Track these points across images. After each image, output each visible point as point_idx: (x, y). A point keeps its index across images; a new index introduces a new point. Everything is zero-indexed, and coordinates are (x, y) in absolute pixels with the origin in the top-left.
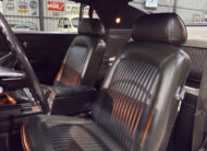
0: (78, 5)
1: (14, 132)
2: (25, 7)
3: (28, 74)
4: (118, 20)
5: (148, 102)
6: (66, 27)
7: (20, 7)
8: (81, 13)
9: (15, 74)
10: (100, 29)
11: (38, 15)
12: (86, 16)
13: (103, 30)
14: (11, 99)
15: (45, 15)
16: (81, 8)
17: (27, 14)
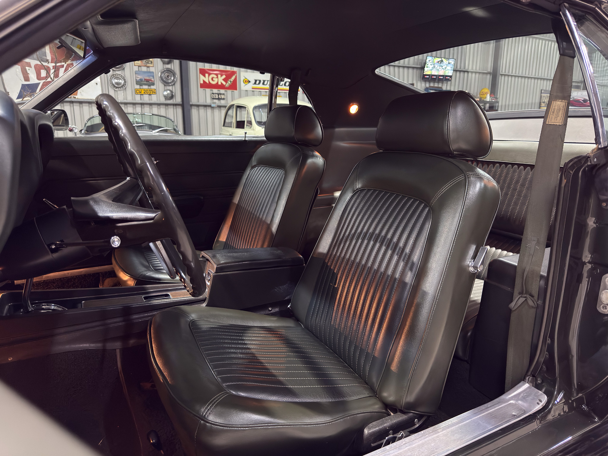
0: (267, 76)
1: (132, 342)
2: (150, 83)
3: (166, 214)
4: (354, 109)
5: (409, 278)
6: (240, 125)
7: (139, 83)
8: (272, 95)
9: (142, 215)
10: (314, 127)
11: (178, 99)
12: (283, 100)
13: (319, 130)
14: (124, 277)
15: (194, 100)
16: (274, 84)
17: (154, 99)
